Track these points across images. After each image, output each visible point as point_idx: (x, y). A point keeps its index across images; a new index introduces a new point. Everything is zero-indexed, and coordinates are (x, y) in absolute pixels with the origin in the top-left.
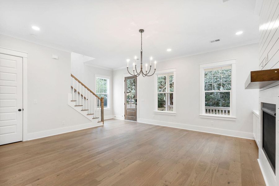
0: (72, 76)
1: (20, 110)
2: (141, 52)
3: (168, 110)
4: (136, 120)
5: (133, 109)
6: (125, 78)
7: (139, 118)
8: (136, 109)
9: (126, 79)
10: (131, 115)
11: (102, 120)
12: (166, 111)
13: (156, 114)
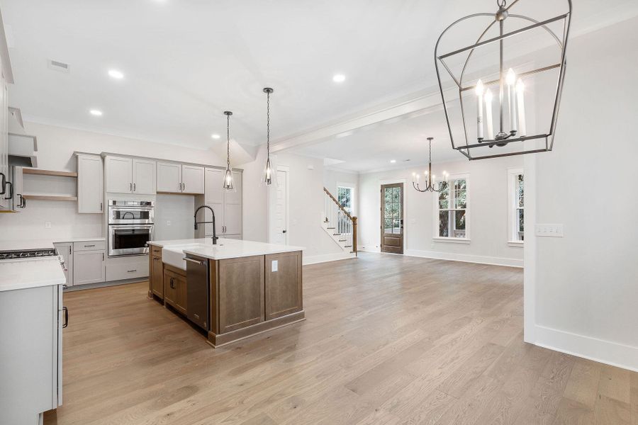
0: (325, 190)
1: (284, 232)
2: (430, 164)
3: (452, 236)
4: (401, 251)
5: (396, 236)
6: (382, 186)
7: (407, 248)
8: (402, 235)
9: (385, 188)
10: (394, 245)
11: (355, 250)
12: (449, 238)
13: (436, 241)
